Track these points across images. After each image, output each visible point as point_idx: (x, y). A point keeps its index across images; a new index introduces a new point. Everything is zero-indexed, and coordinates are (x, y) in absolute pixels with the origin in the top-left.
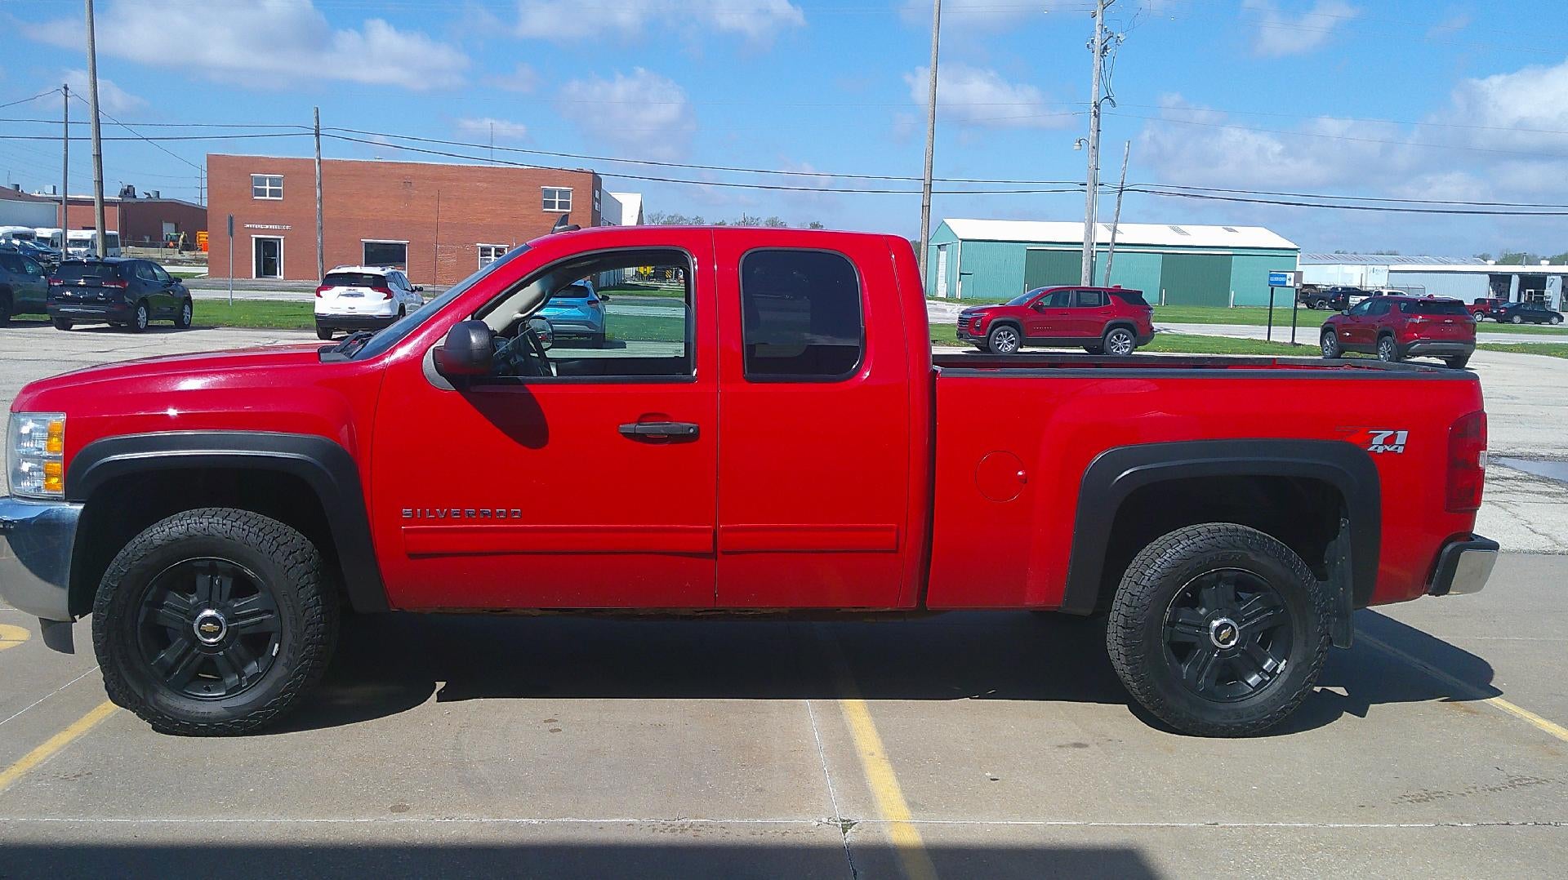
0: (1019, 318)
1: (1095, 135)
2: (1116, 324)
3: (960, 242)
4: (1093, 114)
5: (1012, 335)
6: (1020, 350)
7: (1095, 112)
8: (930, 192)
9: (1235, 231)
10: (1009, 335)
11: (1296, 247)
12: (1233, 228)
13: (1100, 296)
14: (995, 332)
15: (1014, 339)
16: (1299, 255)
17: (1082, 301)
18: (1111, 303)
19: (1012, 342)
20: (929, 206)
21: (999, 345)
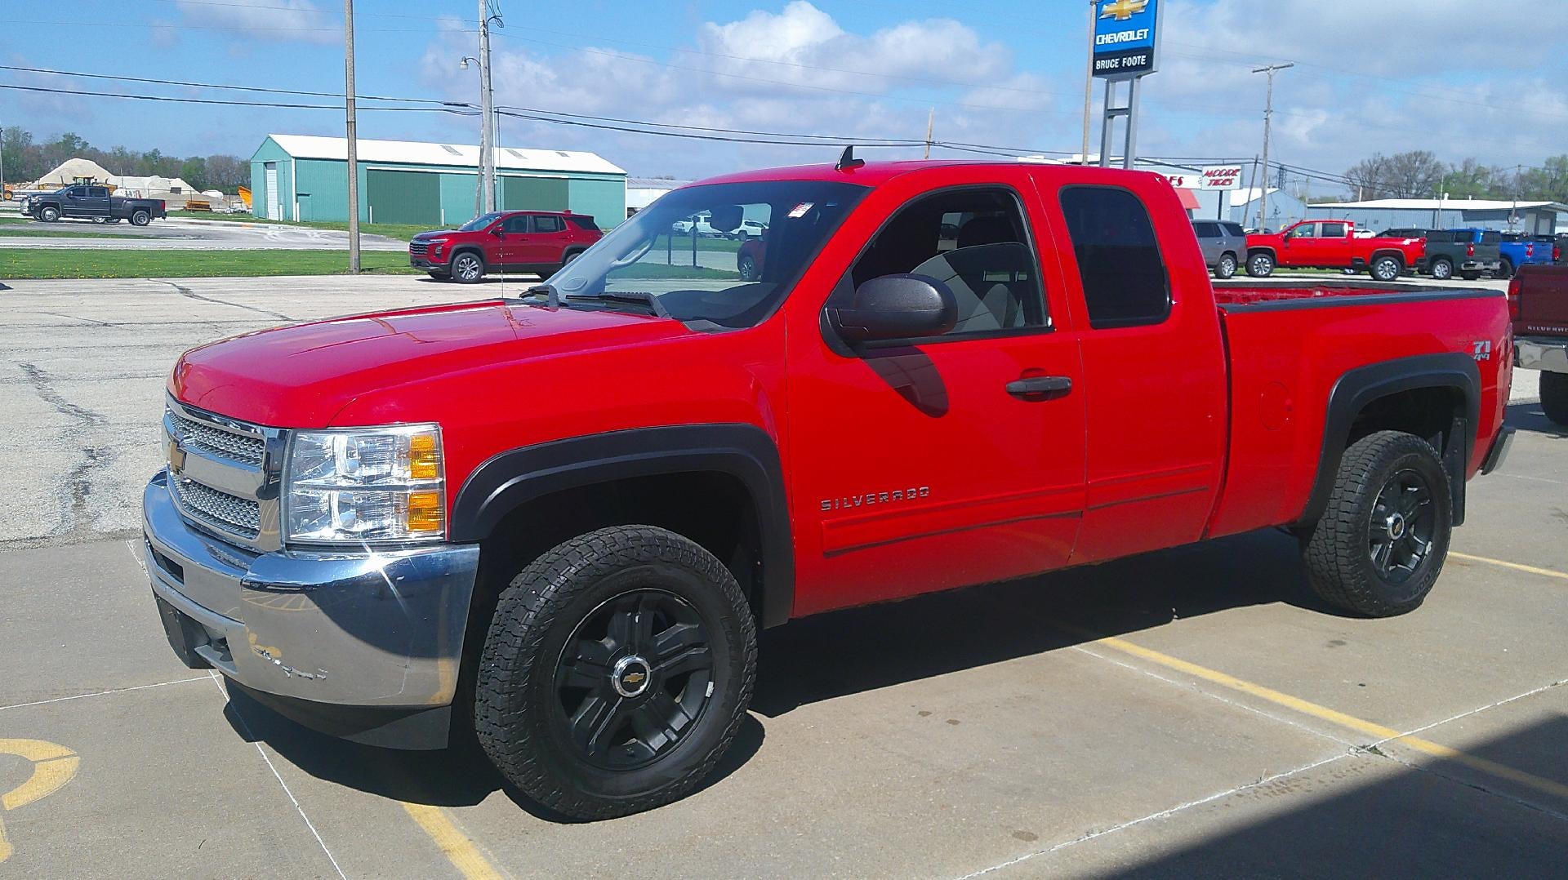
0: (480, 244)
1: (486, 55)
2: (574, 249)
3: (293, 160)
4: (482, 33)
5: (475, 262)
6: (483, 277)
7: (484, 31)
8: (355, 108)
9: (566, 155)
10: (471, 262)
11: (623, 172)
12: (565, 152)
13: (556, 222)
14: (457, 259)
15: (477, 266)
16: (626, 179)
17: (539, 226)
18: (567, 229)
19: (475, 269)
20: (355, 122)
21: (462, 272)
